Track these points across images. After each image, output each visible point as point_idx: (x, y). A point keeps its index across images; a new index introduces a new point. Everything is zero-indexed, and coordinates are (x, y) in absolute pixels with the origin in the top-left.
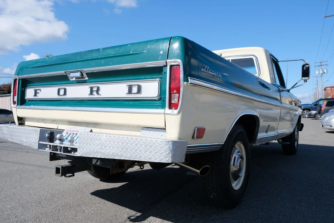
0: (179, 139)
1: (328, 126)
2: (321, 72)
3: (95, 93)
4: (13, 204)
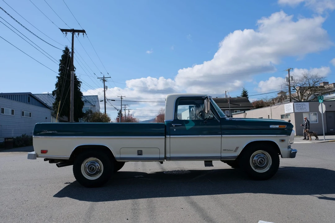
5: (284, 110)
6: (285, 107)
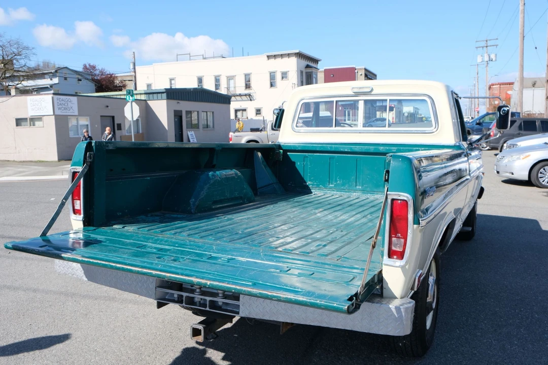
1: (507, 172)
2: (486, 59)
5: (27, 108)
6: (29, 102)
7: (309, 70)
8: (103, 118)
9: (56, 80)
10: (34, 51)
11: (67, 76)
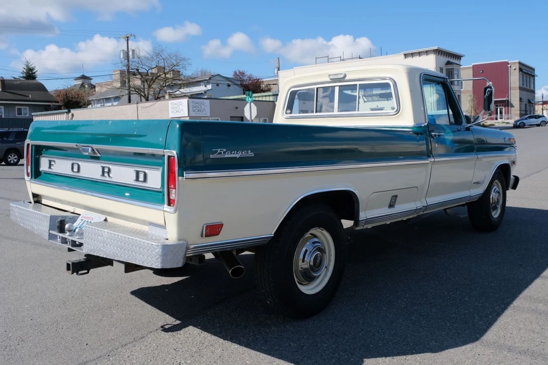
0: (179, 240)
3: (106, 175)
4: (32, 303)
5: (168, 110)
6: (170, 105)
7: (450, 67)
8: (232, 118)
9: (209, 87)
10: (189, 61)
11: (219, 82)
